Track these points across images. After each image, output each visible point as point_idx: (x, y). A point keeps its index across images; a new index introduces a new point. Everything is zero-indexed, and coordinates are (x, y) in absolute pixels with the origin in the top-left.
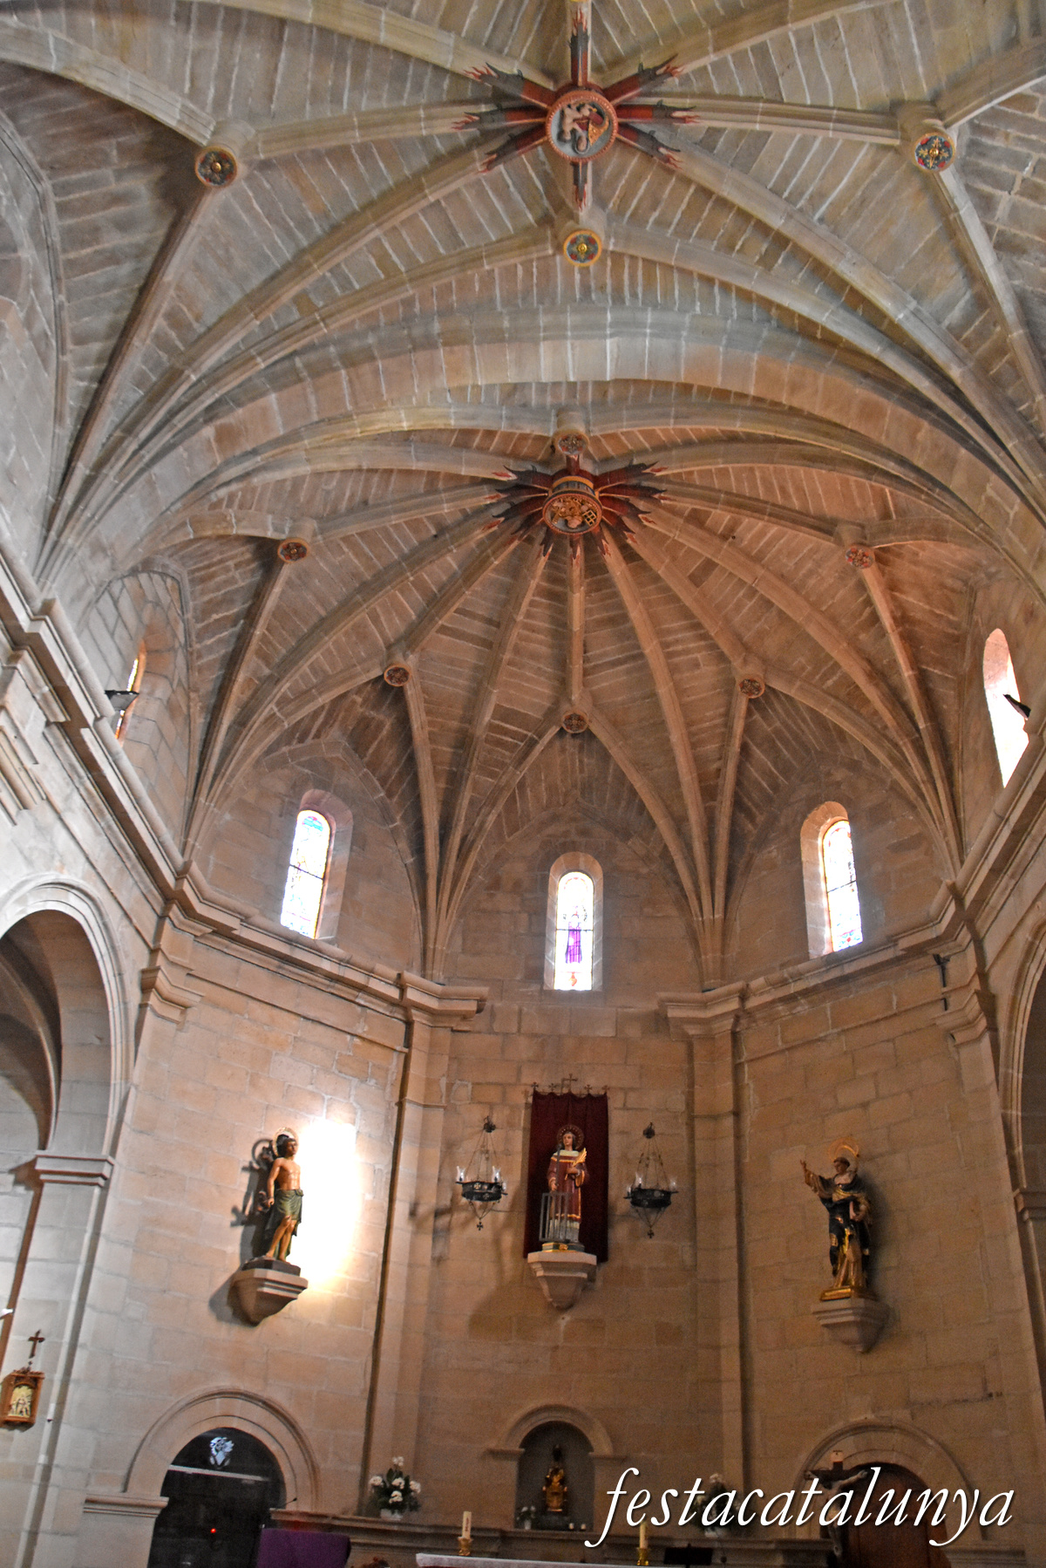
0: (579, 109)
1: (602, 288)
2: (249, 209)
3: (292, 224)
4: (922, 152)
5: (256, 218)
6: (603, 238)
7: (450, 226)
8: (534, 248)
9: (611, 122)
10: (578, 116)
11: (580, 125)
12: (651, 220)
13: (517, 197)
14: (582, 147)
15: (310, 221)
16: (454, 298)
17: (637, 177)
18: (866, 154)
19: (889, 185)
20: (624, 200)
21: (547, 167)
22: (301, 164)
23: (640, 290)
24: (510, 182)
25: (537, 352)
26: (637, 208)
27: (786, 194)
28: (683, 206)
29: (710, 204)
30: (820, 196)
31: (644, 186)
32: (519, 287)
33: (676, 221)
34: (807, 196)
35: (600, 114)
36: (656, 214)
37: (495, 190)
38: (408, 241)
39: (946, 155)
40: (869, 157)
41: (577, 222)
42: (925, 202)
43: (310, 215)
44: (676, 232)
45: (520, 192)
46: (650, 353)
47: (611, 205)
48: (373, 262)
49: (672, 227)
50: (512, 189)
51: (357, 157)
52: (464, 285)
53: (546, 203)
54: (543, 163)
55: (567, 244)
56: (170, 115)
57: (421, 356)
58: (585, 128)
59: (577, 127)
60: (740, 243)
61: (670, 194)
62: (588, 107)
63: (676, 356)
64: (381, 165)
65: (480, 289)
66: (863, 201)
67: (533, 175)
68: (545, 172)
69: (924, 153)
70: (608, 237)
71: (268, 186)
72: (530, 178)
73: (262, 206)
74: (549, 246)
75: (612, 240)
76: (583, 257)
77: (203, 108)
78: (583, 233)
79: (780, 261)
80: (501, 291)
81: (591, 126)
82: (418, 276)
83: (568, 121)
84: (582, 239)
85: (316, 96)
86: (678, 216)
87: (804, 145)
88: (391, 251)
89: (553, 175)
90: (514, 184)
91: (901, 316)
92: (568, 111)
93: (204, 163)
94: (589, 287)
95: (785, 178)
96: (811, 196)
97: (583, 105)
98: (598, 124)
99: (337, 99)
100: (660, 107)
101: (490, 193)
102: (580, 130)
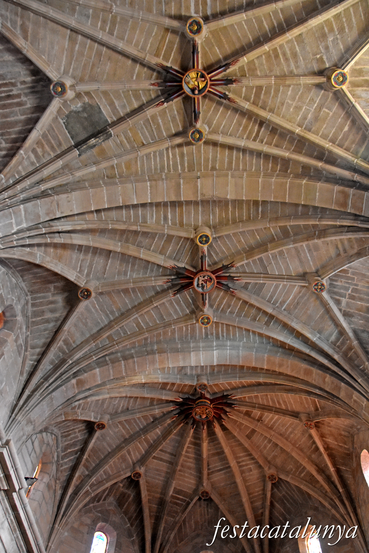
0: (204, 277)
1: (212, 334)
2: (95, 307)
3: (108, 312)
4: (315, 287)
5: (97, 310)
6: (212, 317)
7: (161, 314)
8: (189, 321)
9: (214, 281)
10: (203, 279)
11: (204, 282)
12: (228, 311)
13: (183, 305)
14: (205, 289)
15: (114, 311)
16: (162, 337)
17: (223, 298)
18: (297, 289)
19: (305, 298)
20: (219, 306)
21: (193, 295)
22: (113, 294)
23: (225, 334)
24: (181, 300)
25: (190, 356)
26: (223, 308)
27: (272, 302)
28: (238, 307)
29: (247, 306)
30: (283, 302)
31: (225, 301)
32: (184, 334)
33: (236, 311)
34: (279, 302)
35: (211, 278)
38: (147, 318)
39: (323, 288)
40: (298, 289)
41: (203, 312)
42: (318, 302)
43: (115, 310)
44: (236, 315)
45: (184, 303)
46: (229, 355)
47: (214, 307)
48: (135, 325)
49: (235, 314)
50: (182, 302)
51: (131, 292)
52: (165, 333)
53: (193, 307)
55: (200, 319)
56: (72, 276)
57: (150, 357)
58: (206, 283)
59: (203, 282)
60: (258, 318)
61: (234, 303)
62: (207, 276)
63: (238, 356)
64: (139, 294)
65: (171, 335)
66: (298, 303)
67: (189, 298)
68: (192, 297)
69: (316, 287)
70: (214, 317)
71: (101, 300)
72: (188, 299)
73: (99, 306)
74: (194, 320)
75: (215, 318)
76: (205, 324)
77: (83, 276)
78: (206, 316)
79: (272, 323)
80: (178, 335)
81: (208, 282)
82: (150, 330)
83: (200, 281)
84: (205, 318)
85: (119, 273)
87: (277, 287)
88: (141, 322)
89: (195, 298)
91: (315, 339)
92: (200, 278)
93: (81, 292)
94: (208, 333)
95: (271, 297)
96: (281, 303)
97: (205, 276)
98: (210, 282)
99: (125, 274)
100: (230, 276)
101: (175, 304)
102: (204, 284)
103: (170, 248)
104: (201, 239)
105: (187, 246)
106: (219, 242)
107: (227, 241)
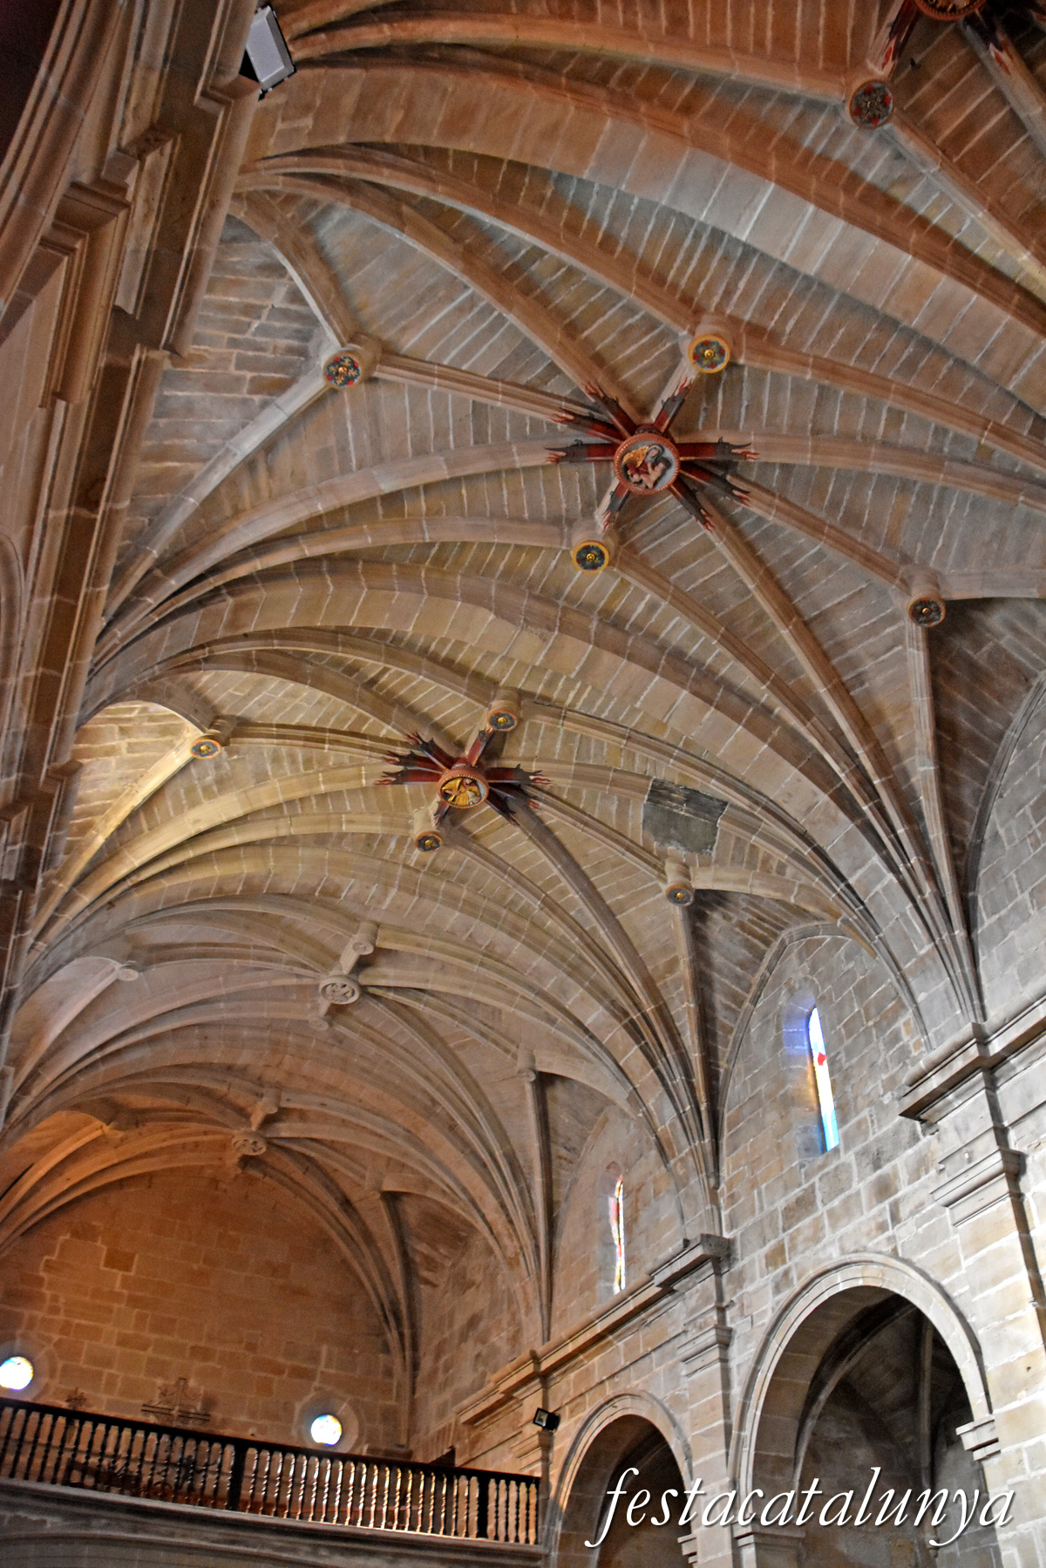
0: (641, 481)
1: (726, 258)
2: (946, 546)
3: (932, 507)
5: (950, 536)
7: (818, 404)
10: (642, 477)
11: (647, 469)
12: (637, 317)
13: (746, 395)
14: (655, 451)
15: (918, 495)
16: (868, 337)
17: (630, 361)
18: (408, 340)
19: (392, 313)
20: (654, 344)
21: (704, 405)
22: (884, 536)
23: (687, 243)
24: (743, 410)
26: (646, 333)
28: (601, 321)
29: (574, 315)
30: (461, 310)
31: (628, 352)
32: (803, 305)
33: (614, 310)
34: (476, 310)
35: (626, 468)
36: (630, 321)
37: (760, 410)
38: (862, 419)
39: (332, 368)
40: (406, 338)
42: (357, 301)
43: (913, 499)
45: (741, 394)
46: (707, 200)
47: (668, 345)
48: (903, 426)
49: (618, 306)
50: (745, 403)
51: (842, 509)
52: (847, 347)
54: (705, 409)
56: (917, 659)
58: (644, 464)
59: (650, 470)
60: (559, 273)
61: (608, 335)
63: (681, 186)
64: (830, 489)
65: (840, 327)
66: (419, 301)
67: (720, 405)
68: (708, 402)
69: (352, 372)
71: (919, 546)
72: (724, 403)
73: (937, 539)
76: (714, 347)
77: (904, 627)
78: (700, 364)
79: (523, 252)
80: (822, 313)
81: (639, 463)
82: (880, 385)
85: (831, 568)
86: (610, 313)
87: (466, 354)
88: (883, 422)
90: (741, 406)
92: (650, 486)
93: (930, 621)
94: (738, 265)
95: (492, 329)
96: (471, 309)
99: (820, 555)
101: (765, 410)
102: (649, 465)
103: (684, 544)
104: (597, 561)
105: (645, 531)
106: (564, 506)
107: (544, 503)
